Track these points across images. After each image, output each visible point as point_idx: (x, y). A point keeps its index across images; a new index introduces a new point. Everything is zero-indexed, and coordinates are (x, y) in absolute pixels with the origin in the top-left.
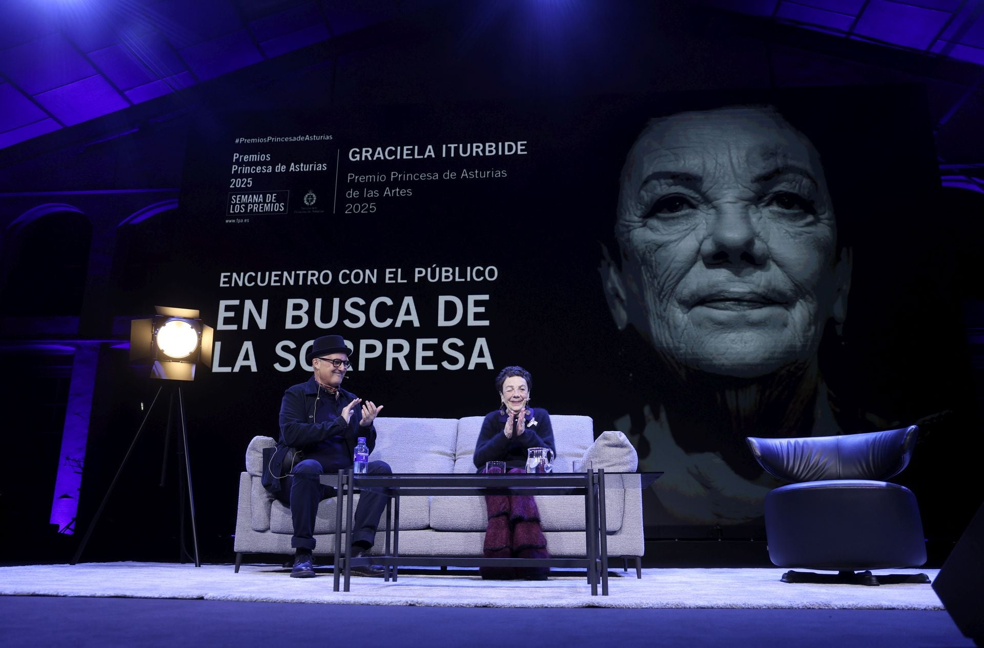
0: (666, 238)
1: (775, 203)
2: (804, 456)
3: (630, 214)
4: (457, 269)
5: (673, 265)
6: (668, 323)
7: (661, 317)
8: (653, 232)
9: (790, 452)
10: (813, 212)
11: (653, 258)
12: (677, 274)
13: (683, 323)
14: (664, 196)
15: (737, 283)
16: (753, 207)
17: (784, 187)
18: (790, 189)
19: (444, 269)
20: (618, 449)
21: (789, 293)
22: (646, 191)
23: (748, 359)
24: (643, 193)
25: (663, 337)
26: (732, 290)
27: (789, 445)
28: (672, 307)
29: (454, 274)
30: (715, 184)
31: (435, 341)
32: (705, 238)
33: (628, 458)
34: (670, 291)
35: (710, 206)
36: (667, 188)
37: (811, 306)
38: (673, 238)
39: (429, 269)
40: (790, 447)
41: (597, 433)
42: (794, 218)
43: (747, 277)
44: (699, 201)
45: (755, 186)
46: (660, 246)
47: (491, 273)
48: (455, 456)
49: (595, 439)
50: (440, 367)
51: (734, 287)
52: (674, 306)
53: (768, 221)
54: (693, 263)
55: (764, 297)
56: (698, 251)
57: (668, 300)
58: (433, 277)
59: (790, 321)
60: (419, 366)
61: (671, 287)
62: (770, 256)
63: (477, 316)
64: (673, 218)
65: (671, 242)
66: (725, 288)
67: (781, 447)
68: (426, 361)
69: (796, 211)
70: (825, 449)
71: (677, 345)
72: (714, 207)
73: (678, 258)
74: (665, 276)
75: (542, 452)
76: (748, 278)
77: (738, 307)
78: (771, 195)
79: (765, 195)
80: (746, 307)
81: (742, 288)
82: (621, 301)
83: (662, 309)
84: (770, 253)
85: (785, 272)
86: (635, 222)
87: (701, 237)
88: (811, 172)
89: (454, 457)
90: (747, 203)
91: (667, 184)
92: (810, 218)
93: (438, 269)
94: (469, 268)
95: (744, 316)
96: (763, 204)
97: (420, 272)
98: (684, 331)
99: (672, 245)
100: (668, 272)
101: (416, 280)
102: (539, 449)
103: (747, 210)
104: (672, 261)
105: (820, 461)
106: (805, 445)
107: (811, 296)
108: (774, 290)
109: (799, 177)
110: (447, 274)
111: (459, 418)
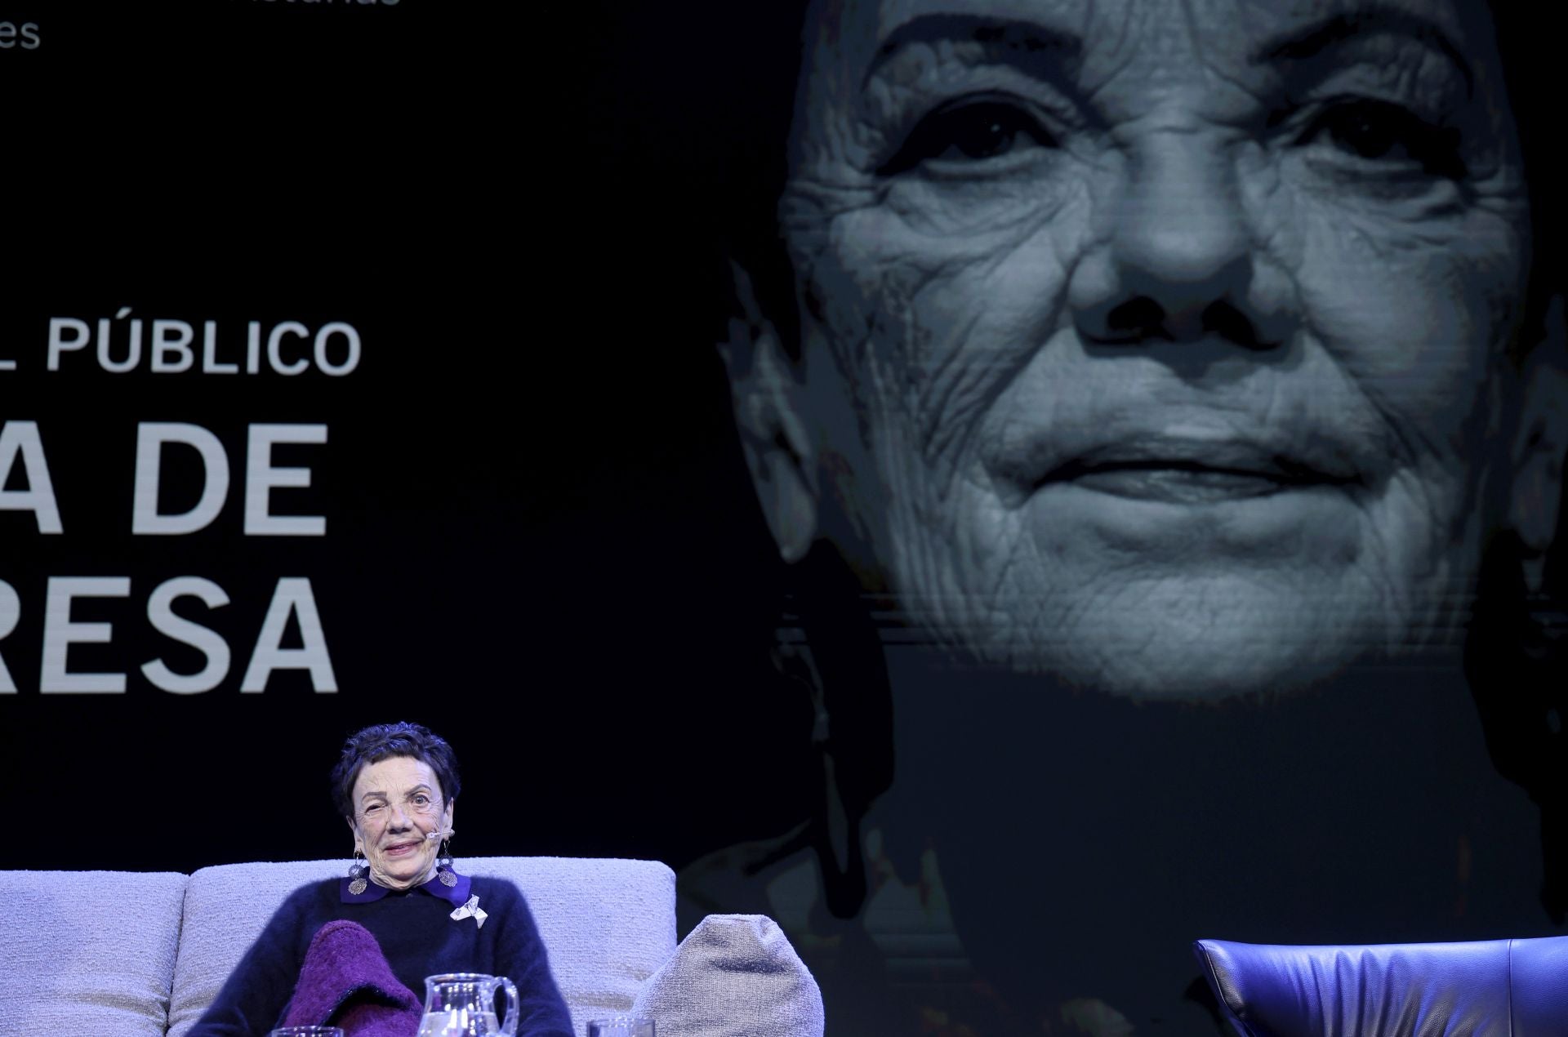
0: (954, 247)
1: (1325, 137)
2: (1392, 1010)
3: (831, 158)
4: (210, 328)
5: (973, 343)
6: (952, 540)
7: (928, 520)
8: (910, 225)
9: (1346, 996)
10: (1457, 173)
11: (908, 316)
12: (985, 373)
13: (1004, 539)
14: (949, 102)
15: (1190, 410)
16: (1252, 147)
17: (1359, 81)
18: (1382, 86)
19: (159, 327)
20: (755, 978)
21: (1366, 446)
22: (890, 80)
23: (1222, 670)
24: (879, 87)
25: (934, 587)
26: (1172, 430)
27: (1343, 970)
28: (967, 484)
29: (197, 346)
30: (1125, 64)
31: (118, 587)
32: (1085, 251)
33: (789, 1010)
34: (962, 430)
35: (1106, 139)
36: (963, 72)
37: (1436, 491)
38: (977, 245)
39: (104, 326)
40: (1344, 977)
41: (685, 922)
42: (1387, 189)
43: (1224, 388)
44: (1068, 123)
45: (1261, 76)
46: (935, 273)
47: (337, 349)
48: (167, 1012)
49: (679, 941)
50: (138, 683)
51: (1179, 422)
52: (974, 481)
53: (1298, 199)
54: (1041, 334)
55: (1280, 460)
56: (1062, 297)
57: (954, 462)
58: (119, 351)
59: (1367, 540)
60: (55, 679)
61: (967, 416)
62: (1304, 319)
63: (282, 501)
64: (979, 178)
65: (971, 261)
66: (1151, 423)
67: (1315, 978)
68: (81, 658)
69: (1397, 167)
70: (1464, 985)
71: (982, 613)
72: (1121, 145)
73: (990, 318)
74: (944, 381)
75: (476, 989)
76: (1227, 393)
77: (1191, 489)
78: (1314, 107)
79: (1294, 108)
80: (1218, 492)
81: (1207, 425)
82: (795, 460)
83: (933, 490)
84: (1306, 308)
85: (1355, 374)
86: (847, 188)
87: (1071, 249)
88: (1455, 34)
89: (163, 1014)
90: (1230, 132)
91: (961, 58)
92: (1443, 192)
93: (136, 327)
94: (254, 329)
95: (1210, 522)
96: (1284, 139)
97: (69, 335)
98: (1005, 567)
99: (972, 272)
100: (956, 366)
101: (53, 363)
102: (467, 980)
103: (1232, 159)
104: (975, 321)
105: (1448, 1029)
106: (1395, 971)
107: (1438, 455)
108: (1315, 437)
109: (1411, 48)
110: (172, 346)
111: (189, 870)
